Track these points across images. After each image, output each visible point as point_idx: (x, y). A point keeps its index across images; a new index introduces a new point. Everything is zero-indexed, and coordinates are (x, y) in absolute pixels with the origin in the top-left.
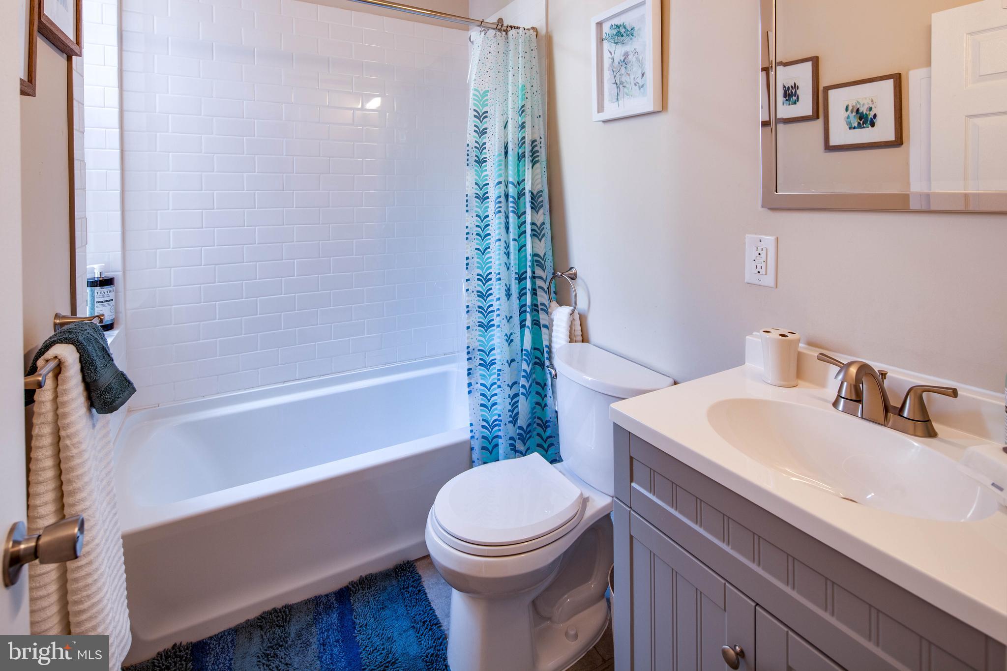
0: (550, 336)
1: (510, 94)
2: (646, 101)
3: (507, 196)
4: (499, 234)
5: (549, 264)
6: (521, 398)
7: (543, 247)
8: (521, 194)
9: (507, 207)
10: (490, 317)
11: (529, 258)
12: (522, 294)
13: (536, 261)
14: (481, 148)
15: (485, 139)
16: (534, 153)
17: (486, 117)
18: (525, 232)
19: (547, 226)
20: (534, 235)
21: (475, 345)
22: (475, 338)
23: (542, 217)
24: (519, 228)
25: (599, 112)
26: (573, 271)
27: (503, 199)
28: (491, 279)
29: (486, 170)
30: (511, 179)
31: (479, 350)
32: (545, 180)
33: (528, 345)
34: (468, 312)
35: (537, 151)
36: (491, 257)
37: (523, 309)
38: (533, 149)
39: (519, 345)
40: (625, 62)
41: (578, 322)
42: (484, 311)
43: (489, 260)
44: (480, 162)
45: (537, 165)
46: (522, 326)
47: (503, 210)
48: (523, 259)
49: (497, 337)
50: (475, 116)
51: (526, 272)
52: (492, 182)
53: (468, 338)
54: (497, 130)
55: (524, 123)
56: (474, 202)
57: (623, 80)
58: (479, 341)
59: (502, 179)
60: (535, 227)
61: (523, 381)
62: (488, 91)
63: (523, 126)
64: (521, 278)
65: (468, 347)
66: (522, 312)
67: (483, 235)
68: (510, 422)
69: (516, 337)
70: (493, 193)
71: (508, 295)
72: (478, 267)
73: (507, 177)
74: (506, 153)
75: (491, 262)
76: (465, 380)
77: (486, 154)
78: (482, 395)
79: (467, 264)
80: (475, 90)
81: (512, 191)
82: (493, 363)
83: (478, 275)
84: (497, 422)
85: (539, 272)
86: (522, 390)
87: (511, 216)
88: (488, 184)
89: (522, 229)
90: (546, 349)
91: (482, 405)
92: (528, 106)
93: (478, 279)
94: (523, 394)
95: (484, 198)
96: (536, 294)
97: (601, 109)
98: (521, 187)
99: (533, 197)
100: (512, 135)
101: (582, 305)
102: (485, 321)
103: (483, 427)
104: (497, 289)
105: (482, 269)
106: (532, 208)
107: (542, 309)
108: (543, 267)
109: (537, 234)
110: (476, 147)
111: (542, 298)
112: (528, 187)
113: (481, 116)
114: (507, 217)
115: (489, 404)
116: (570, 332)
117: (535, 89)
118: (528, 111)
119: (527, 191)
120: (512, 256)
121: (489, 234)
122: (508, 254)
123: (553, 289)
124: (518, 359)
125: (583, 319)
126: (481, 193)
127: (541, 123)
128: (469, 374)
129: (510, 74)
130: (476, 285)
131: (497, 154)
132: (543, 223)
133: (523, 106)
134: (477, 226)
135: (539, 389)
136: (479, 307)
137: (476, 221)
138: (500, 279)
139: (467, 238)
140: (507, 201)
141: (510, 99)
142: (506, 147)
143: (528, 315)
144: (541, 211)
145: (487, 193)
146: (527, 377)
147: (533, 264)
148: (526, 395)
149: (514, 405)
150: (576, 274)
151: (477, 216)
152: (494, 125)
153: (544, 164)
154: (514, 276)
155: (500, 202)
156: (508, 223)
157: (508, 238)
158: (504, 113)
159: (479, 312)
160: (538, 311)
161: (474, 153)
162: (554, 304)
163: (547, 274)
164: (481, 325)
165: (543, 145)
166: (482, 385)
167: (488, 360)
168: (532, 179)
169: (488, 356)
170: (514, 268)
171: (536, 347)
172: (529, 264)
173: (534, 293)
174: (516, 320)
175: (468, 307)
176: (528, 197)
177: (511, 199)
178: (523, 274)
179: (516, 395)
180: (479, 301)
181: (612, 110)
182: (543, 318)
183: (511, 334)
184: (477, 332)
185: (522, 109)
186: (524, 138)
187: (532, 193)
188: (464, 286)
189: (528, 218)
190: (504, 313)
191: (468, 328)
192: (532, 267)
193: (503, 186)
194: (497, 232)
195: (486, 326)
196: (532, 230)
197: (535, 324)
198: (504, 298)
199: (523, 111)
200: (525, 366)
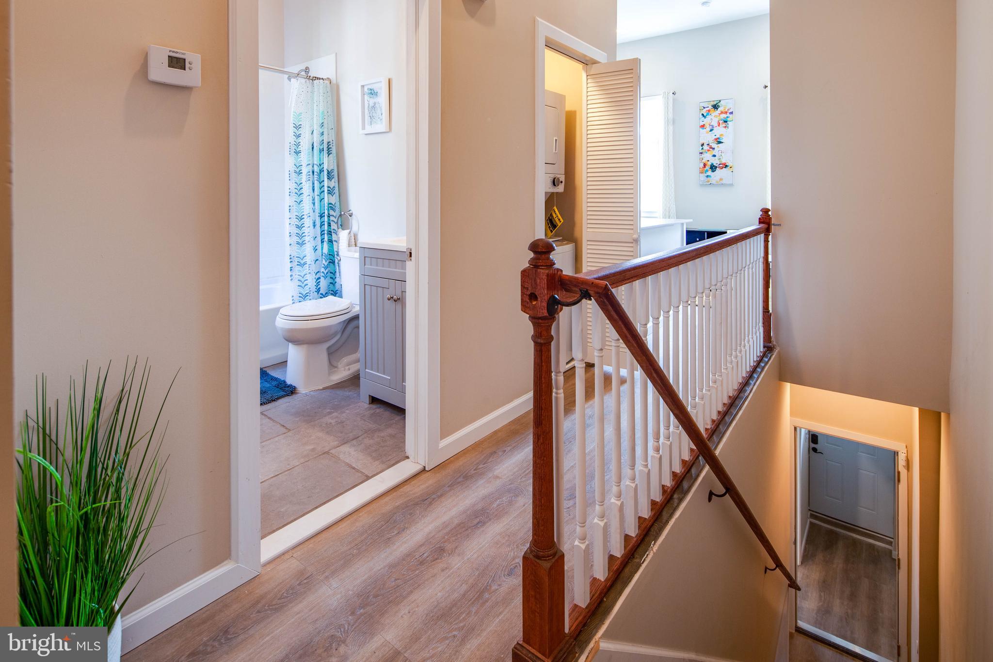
0: (338, 246)
1: (315, 116)
2: (381, 126)
3: (313, 172)
4: (309, 192)
5: (337, 209)
6: (322, 279)
7: (334, 199)
8: (321, 171)
9: (314, 178)
10: (303, 239)
11: (326, 205)
12: (322, 225)
13: (330, 207)
14: (298, 145)
15: (300, 140)
16: (329, 149)
17: (300, 127)
18: (324, 191)
19: (337, 189)
20: (329, 193)
21: (295, 254)
22: (296, 251)
23: (333, 183)
24: (320, 189)
25: (362, 129)
26: (351, 212)
27: (311, 173)
28: (304, 218)
29: (300, 158)
30: (315, 163)
31: (297, 257)
32: (336, 164)
33: (326, 250)
34: (290, 236)
35: (331, 148)
36: (303, 206)
37: (323, 233)
38: (328, 146)
39: (321, 251)
40: (374, 107)
41: (353, 238)
42: (300, 236)
43: (303, 208)
44: (297, 153)
45: (331, 155)
46: (322, 242)
47: (311, 179)
48: (323, 206)
49: (308, 249)
50: (294, 127)
51: (324, 213)
52: (304, 163)
53: (290, 250)
54: (307, 136)
55: (323, 132)
56: (294, 175)
57: (374, 115)
58: (297, 252)
59: (310, 162)
60: (329, 189)
61: (323, 270)
62: (301, 113)
63: (322, 134)
64: (321, 216)
65: (290, 256)
66: (322, 234)
67: (299, 194)
68: (315, 291)
69: (319, 248)
70: (305, 170)
71: (314, 226)
72: (296, 211)
73: (313, 161)
74: (313, 148)
75: (304, 209)
76: (289, 273)
77: (301, 148)
78: (299, 280)
79: (290, 210)
80: (294, 112)
81: (316, 169)
82: (305, 264)
83: (296, 216)
84: (308, 294)
85: (332, 212)
86: (322, 274)
87: (316, 182)
88: (302, 165)
89: (322, 190)
90: (336, 253)
91: (299, 286)
92: (326, 122)
93: (296, 218)
94: (323, 276)
95: (300, 173)
96: (330, 226)
97: (364, 128)
98: (322, 167)
99: (329, 173)
100: (316, 139)
101: (355, 229)
102: (300, 241)
103: (300, 297)
104: (308, 222)
105: (298, 212)
106: (328, 178)
107: (333, 232)
108: (334, 210)
109: (330, 192)
110: (294, 144)
111: (334, 226)
112: (326, 167)
113: (298, 127)
114: (313, 184)
115: (303, 285)
116: (349, 242)
117: (329, 114)
118: (325, 125)
119: (325, 169)
120: (316, 204)
121: (303, 193)
122: (314, 204)
123: (340, 223)
124: (320, 259)
125: (355, 236)
126: (298, 170)
127: (333, 133)
128: (291, 270)
129: (315, 105)
130: (295, 221)
131: (307, 148)
132: (334, 187)
133: (322, 123)
134: (295, 188)
135: (332, 275)
136: (297, 233)
137: (295, 185)
138: (310, 216)
139: (290, 195)
140: (313, 175)
141: (315, 119)
142: (313, 145)
143: (326, 235)
144: (333, 180)
145: (301, 170)
146: (326, 268)
147: (328, 208)
148: (325, 277)
149: (318, 284)
150: (352, 214)
151: (295, 183)
152: (305, 133)
153: (335, 155)
154: (318, 215)
155: (310, 175)
156: (314, 187)
157: (314, 195)
158: (312, 126)
159: (297, 236)
160: (331, 235)
161: (293, 147)
162: (340, 230)
163: (337, 214)
164: (298, 243)
165: (334, 145)
166: (299, 275)
167: (302, 262)
168: (328, 163)
169: (302, 260)
170: (317, 211)
171: (330, 253)
172: (326, 208)
173: (329, 225)
174: (319, 238)
175: (290, 233)
176: (326, 173)
177: (315, 173)
178: (322, 214)
179: (319, 278)
180: (297, 230)
181: (369, 129)
182: (334, 237)
183: (316, 246)
184: (296, 247)
185: (322, 125)
186: (323, 140)
187: (328, 171)
188: (288, 221)
189: (326, 183)
190: (312, 235)
191: (290, 245)
192: (328, 210)
193: (311, 166)
194: (308, 191)
195: (301, 244)
196: (328, 190)
197: (330, 242)
198: (312, 227)
199: (323, 126)
200: (324, 262)
